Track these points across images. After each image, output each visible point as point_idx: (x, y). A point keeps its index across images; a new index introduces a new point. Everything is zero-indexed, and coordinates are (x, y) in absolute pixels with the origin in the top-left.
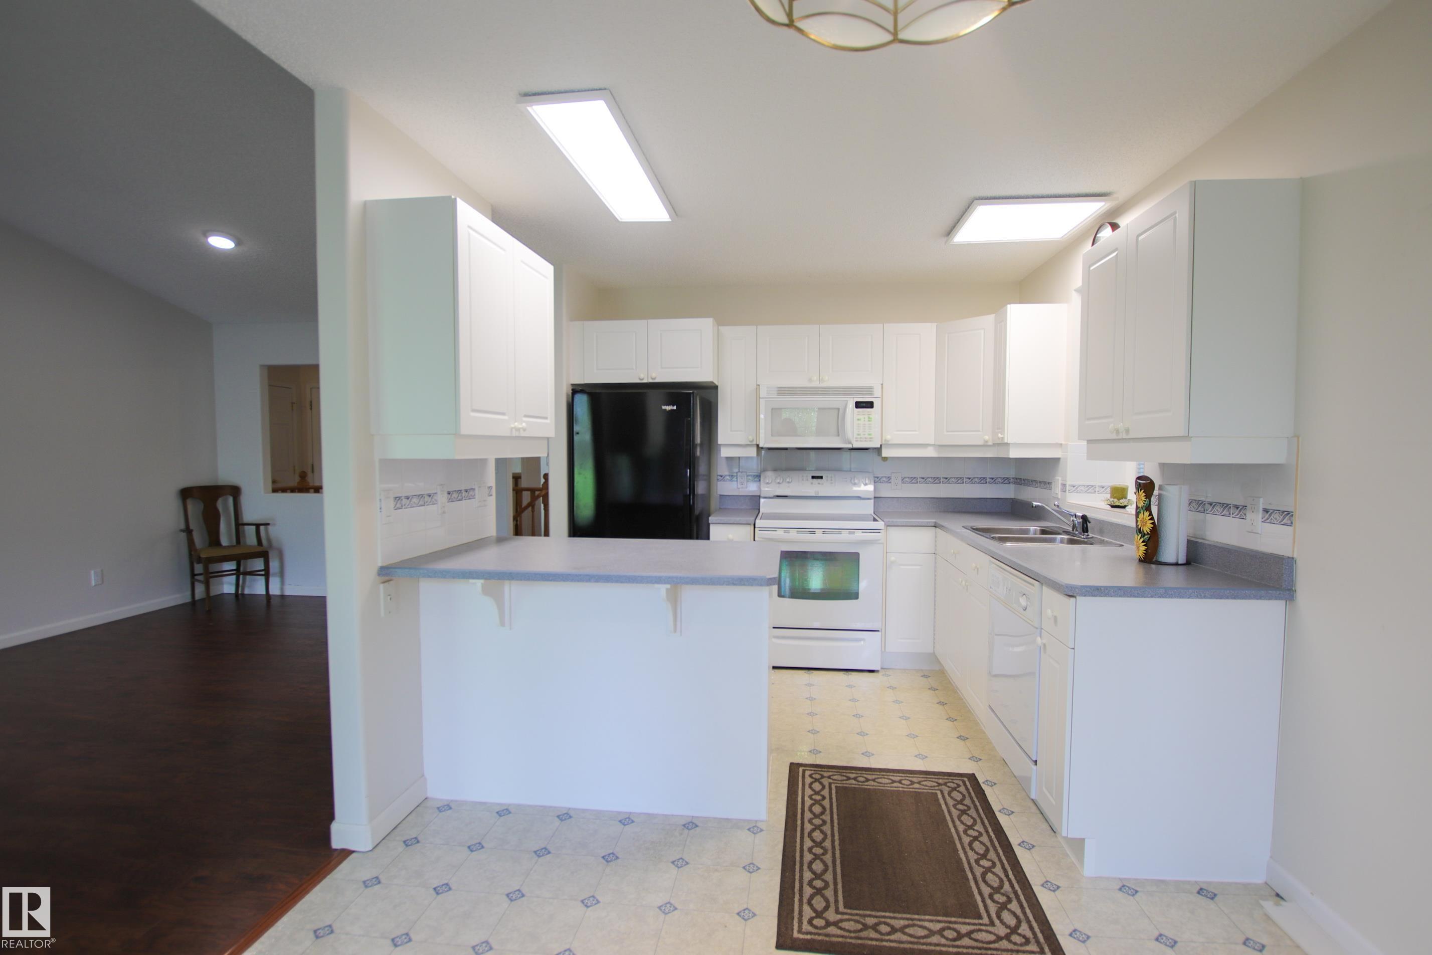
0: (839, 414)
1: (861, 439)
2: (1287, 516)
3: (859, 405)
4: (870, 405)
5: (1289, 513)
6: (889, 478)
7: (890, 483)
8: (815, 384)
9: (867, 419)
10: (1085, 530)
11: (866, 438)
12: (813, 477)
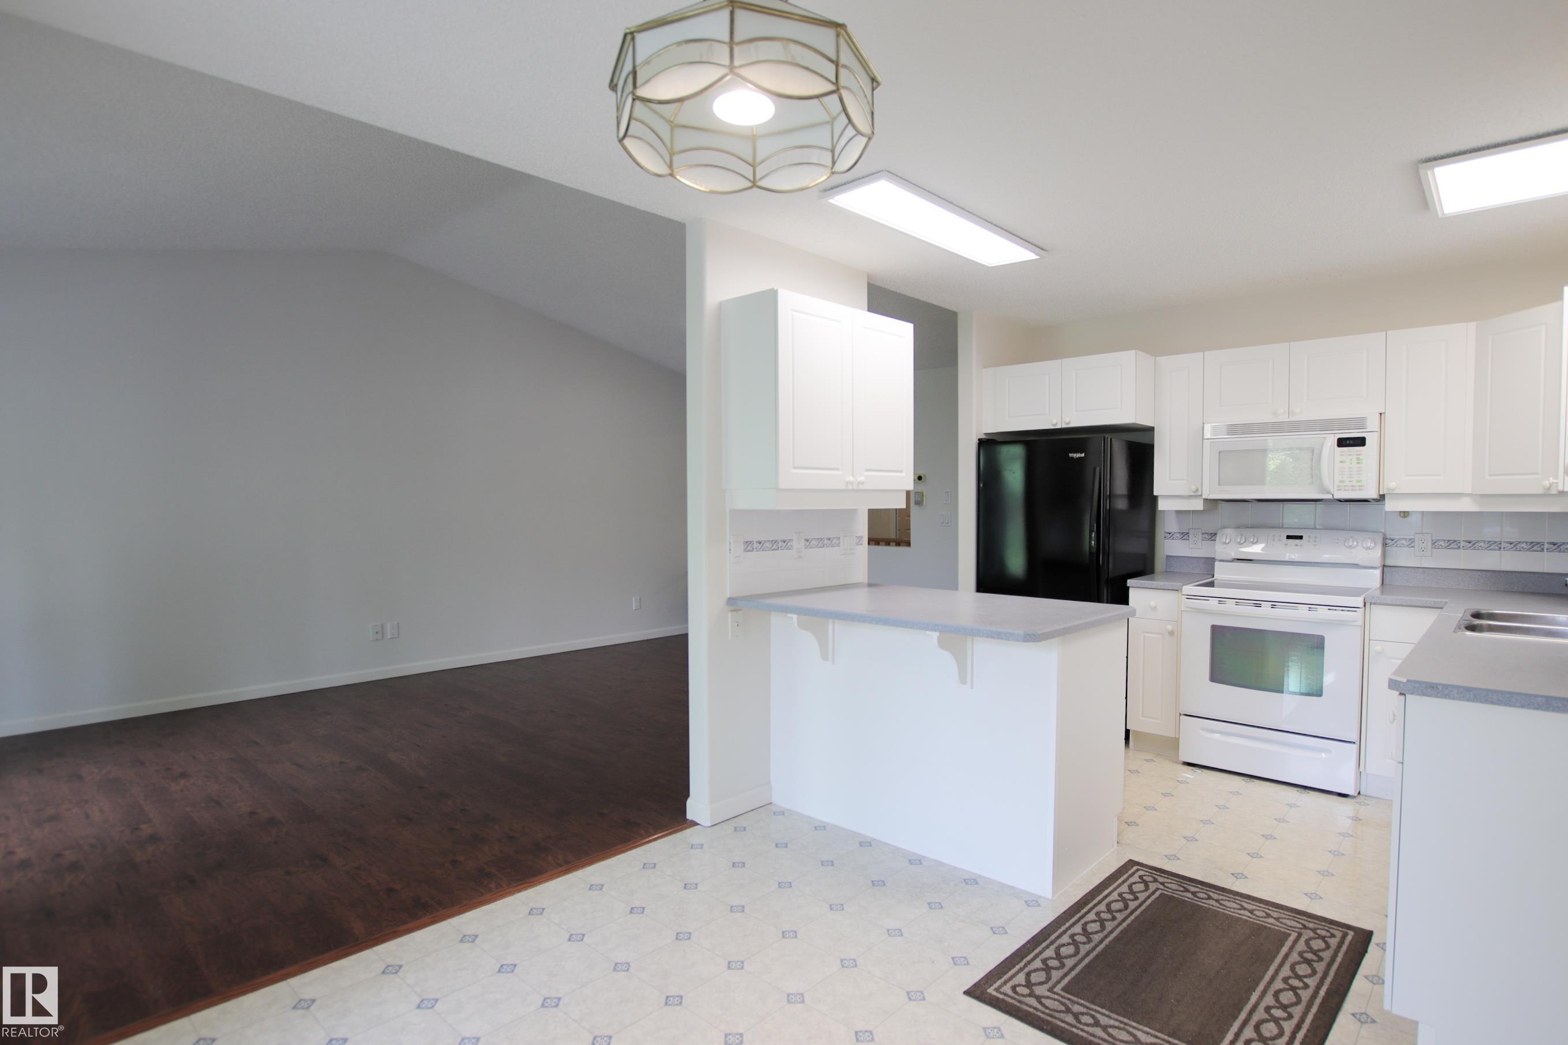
0: (1315, 455)
1: (1346, 488)
3: (1342, 443)
4: (1361, 442)
6: (1412, 541)
7: (1413, 547)
8: (1283, 418)
9: (1354, 461)
11: (1353, 486)
12: (1289, 537)
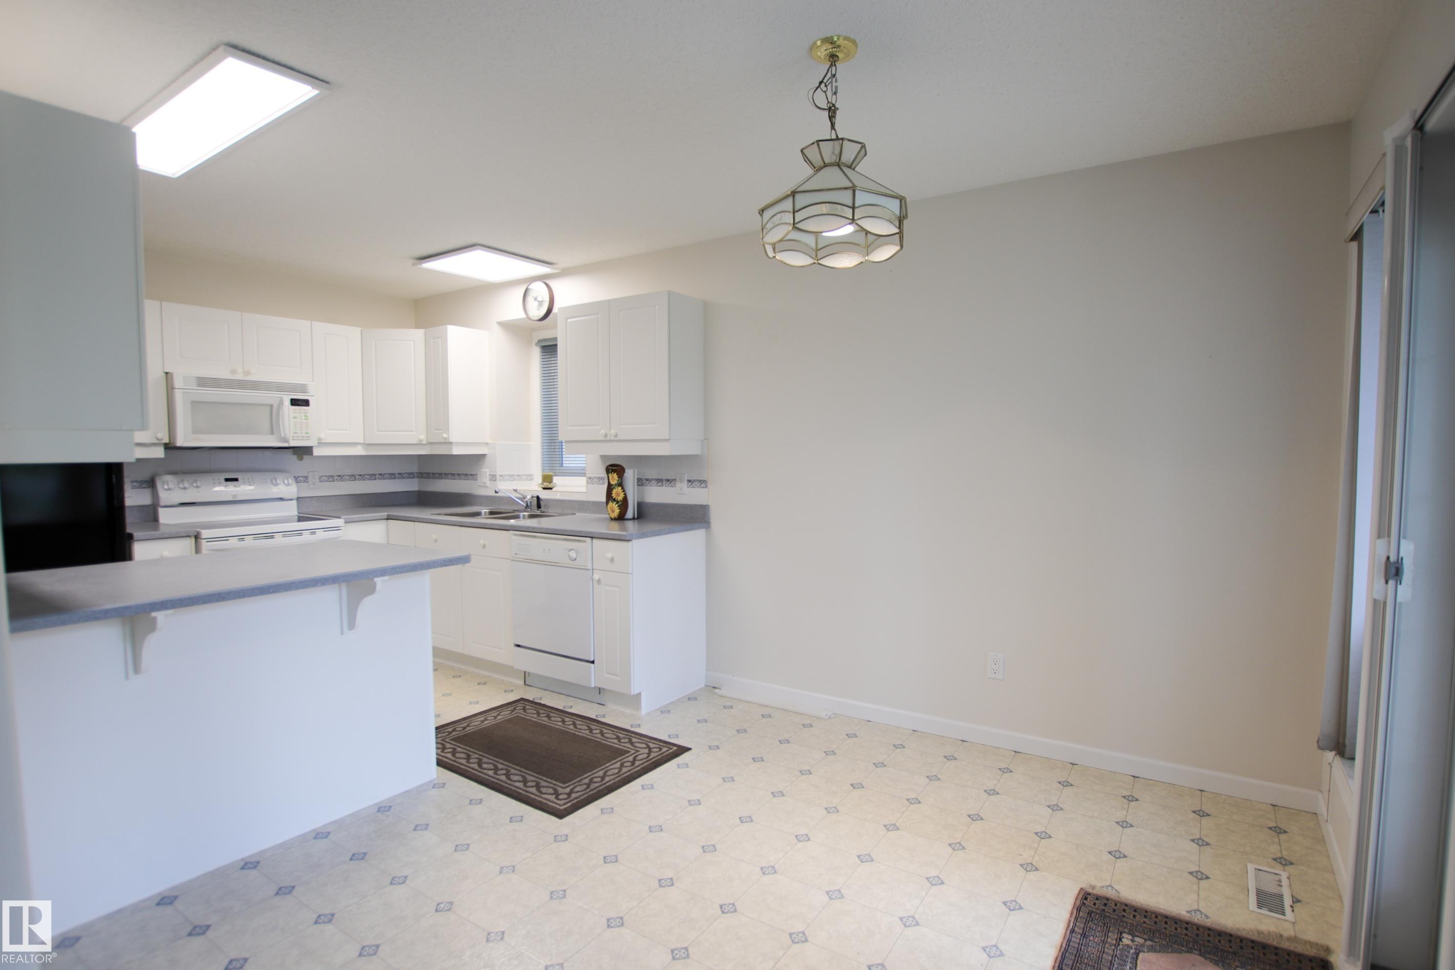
0: (273, 412)
1: (298, 438)
2: (703, 483)
3: (295, 402)
4: (306, 403)
5: (704, 481)
6: (306, 477)
7: (307, 482)
8: (240, 376)
9: (303, 418)
10: (539, 506)
11: (303, 437)
12: (227, 480)
